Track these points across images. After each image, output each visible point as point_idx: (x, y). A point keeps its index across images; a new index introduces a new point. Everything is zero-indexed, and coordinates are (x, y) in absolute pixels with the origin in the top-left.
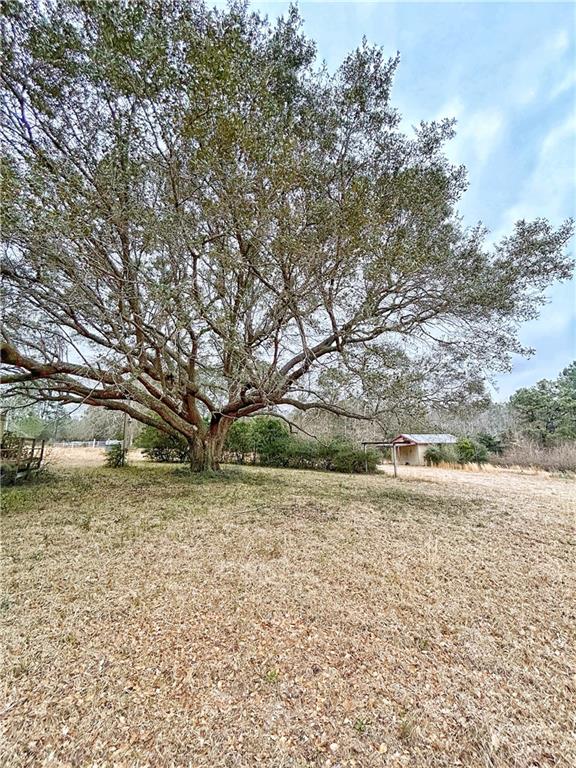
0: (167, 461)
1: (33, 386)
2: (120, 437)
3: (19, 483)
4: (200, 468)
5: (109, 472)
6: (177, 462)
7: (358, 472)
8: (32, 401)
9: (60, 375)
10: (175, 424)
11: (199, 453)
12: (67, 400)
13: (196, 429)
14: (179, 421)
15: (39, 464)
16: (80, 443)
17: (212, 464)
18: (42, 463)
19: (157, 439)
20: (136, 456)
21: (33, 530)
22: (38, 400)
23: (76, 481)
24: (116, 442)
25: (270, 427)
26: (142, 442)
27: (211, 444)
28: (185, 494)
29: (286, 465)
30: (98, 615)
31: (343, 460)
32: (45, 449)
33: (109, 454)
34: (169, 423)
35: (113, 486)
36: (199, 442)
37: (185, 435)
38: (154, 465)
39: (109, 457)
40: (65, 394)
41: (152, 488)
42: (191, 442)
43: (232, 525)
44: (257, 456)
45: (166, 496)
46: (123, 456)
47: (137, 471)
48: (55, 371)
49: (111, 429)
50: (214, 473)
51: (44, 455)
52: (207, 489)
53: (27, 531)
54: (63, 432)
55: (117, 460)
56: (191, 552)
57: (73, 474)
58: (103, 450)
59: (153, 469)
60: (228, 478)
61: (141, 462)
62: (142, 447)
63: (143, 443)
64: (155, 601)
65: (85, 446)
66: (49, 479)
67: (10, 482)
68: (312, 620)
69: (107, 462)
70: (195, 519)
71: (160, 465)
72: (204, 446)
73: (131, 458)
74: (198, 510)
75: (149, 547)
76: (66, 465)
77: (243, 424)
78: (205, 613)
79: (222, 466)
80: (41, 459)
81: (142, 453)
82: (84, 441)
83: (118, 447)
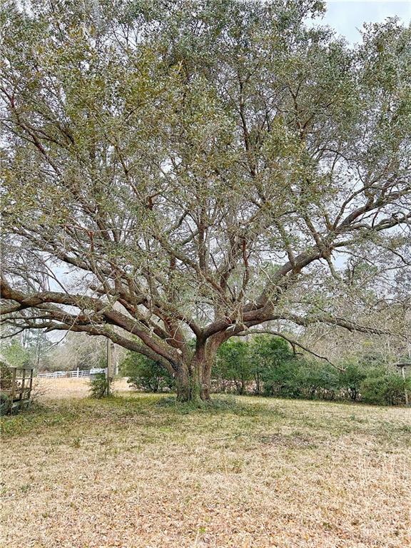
0: (155, 391)
1: (20, 315)
2: (105, 365)
3: (15, 412)
4: (187, 397)
5: (94, 403)
6: (166, 392)
7: (393, 404)
8: (18, 329)
9: (45, 304)
10: (157, 349)
11: (185, 381)
12: (50, 327)
13: (180, 352)
14: (162, 344)
15: (29, 395)
16: (63, 373)
17: (201, 394)
18: (32, 393)
19: (143, 365)
20: (122, 386)
21: (36, 447)
22: (24, 328)
23: (63, 410)
24: (99, 370)
25: (274, 347)
26: (128, 369)
27: (198, 369)
28: (168, 423)
29: (296, 395)
30: (90, 496)
31: (371, 387)
32: (33, 379)
33: (94, 383)
34: (151, 347)
35: (98, 416)
36: (184, 367)
37: (170, 360)
38: (141, 396)
39: (93, 387)
40: (48, 321)
41: (136, 418)
42: (176, 368)
43: (205, 448)
44: (262, 384)
45: (149, 424)
46: (107, 386)
47: (122, 401)
48: (41, 301)
49: (94, 357)
50: (202, 403)
51: (33, 385)
52: (192, 418)
53: (31, 448)
54: (46, 361)
55: (102, 389)
56: (162, 466)
57: (59, 405)
58: (88, 379)
59: (139, 399)
60: (218, 408)
61: (127, 392)
62: (127, 376)
63: (130, 371)
64: (129, 493)
65: (68, 376)
66: (41, 409)
67: (9, 412)
68: (246, 511)
69: (92, 392)
70: (172, 443)
71: (148, 395)
72: (190, 371)
73: (116, 389)
74: (177, 436)
75: (127, 462)
76: (52, 396)
77: (240, 344)
78: (165, 502)
79: (212, 396)
80: (30, 389)
81: (128, 382)
82: (69, 370)
83: (102, 375)
